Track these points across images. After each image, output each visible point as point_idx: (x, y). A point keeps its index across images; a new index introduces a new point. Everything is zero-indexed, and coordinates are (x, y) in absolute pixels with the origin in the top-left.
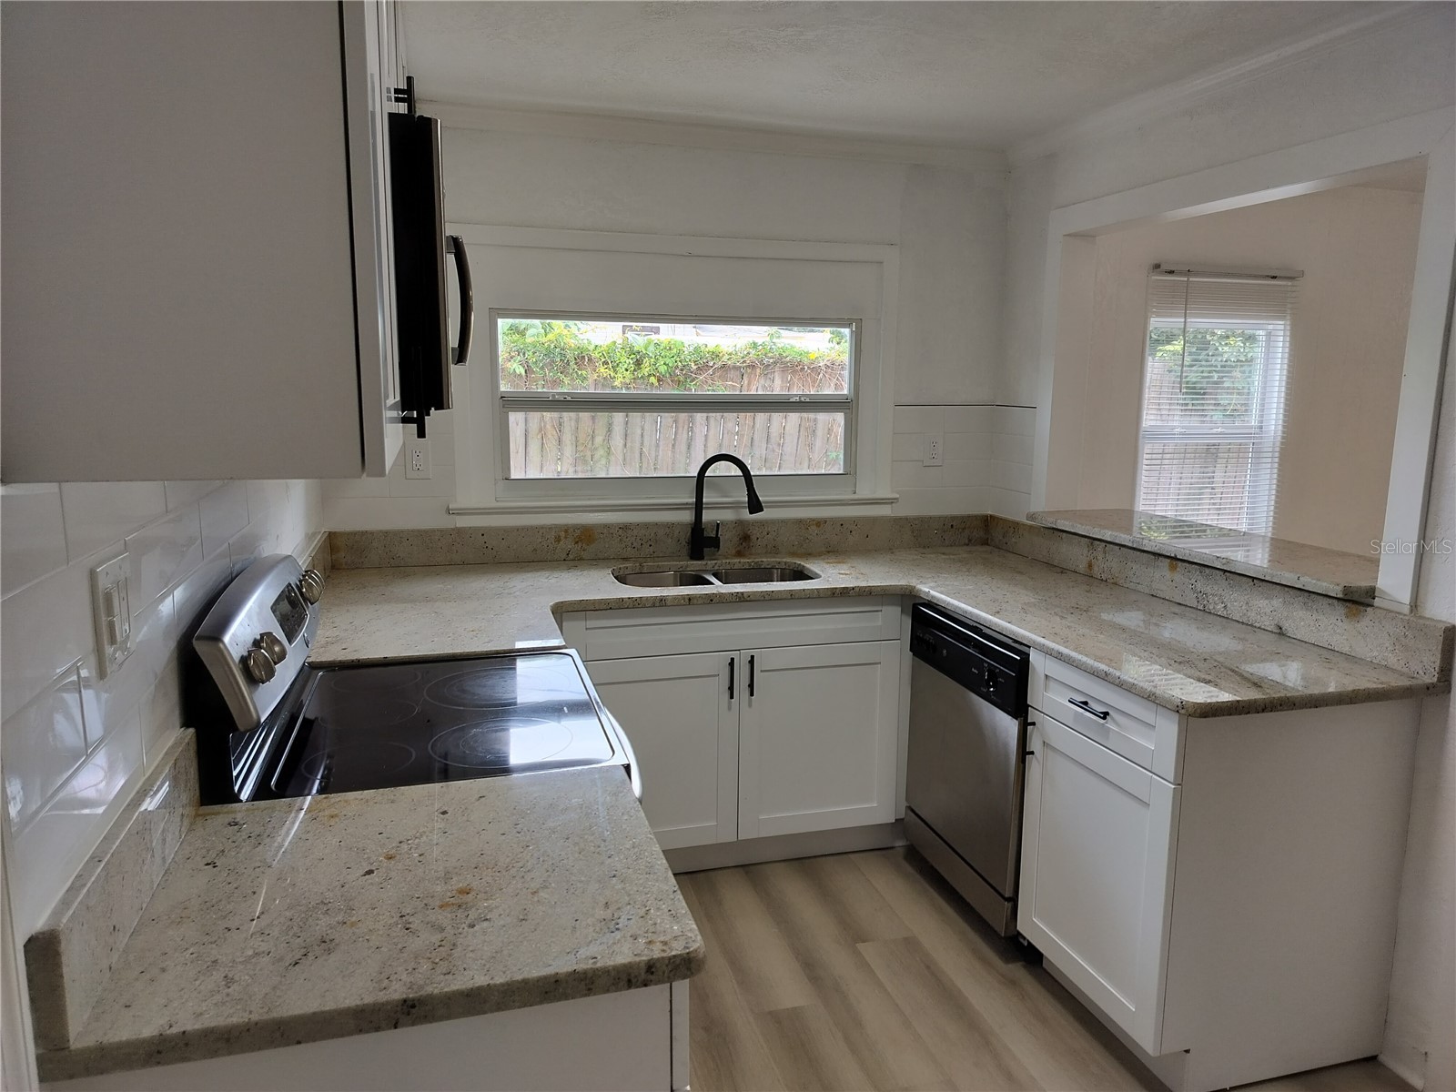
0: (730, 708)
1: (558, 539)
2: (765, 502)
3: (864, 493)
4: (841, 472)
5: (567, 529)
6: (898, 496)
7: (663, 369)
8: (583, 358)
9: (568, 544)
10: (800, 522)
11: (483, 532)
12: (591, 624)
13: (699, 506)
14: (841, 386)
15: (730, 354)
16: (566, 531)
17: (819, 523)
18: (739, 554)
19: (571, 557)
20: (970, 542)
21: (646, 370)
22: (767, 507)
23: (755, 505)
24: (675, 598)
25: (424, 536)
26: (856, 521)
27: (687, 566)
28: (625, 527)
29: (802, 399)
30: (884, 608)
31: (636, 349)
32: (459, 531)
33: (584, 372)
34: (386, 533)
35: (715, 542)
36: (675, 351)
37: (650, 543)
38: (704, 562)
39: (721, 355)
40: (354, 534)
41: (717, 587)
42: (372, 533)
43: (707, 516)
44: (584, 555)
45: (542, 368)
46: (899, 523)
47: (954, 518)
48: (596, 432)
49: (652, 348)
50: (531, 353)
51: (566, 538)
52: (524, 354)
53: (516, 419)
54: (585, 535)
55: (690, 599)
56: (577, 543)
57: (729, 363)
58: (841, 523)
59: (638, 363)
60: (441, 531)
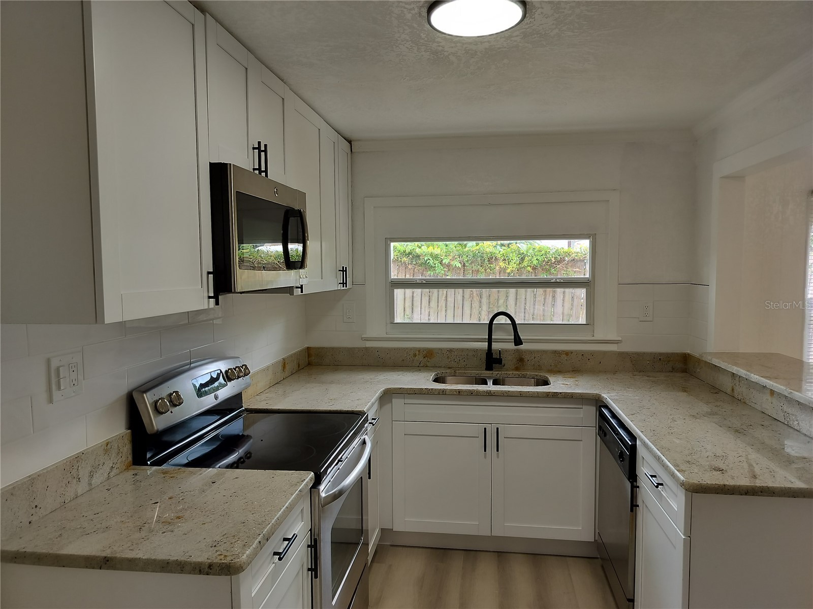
0: (485, 457)
1: (415, 355)
2: (523, 339)
3: (599, 336)
4: (585, 323)
5: (419, 350)
6: (620, 339)
7: (535, 262)
8: (492, 259)
9: (419, 358)
10: (555, 352)
11: (378, 350)
12: (407, 401)
13: (490, 341)
14: (585, 273)
15: (577, 253)
16: (419, 351)
17: (567, 353)
18: (517, 369)
19: (422, 365)
20: (673, 370)
21: (525, 264)
22: (525, 342)
23: (518, 341)
24: (451, 390)
25: (351, 351)
26: (592, 353)
27: (481, 374)
28: (451, 350)
29: (558, 280)
30: (584, 407)
31: (521, 252)
32: (367, 349)
33: (492, 265)
34: (333, 348)
35: (499, 361)
36: (543, 252)
37: (464, 360)
38: (491, 372)
39: (571, 254)
40: (319, 348)
41: (490, 387)
42: (327, 348)
43: (495, 346)
44: (429, 364)
45: (471, 263)
46: (622, 355)
47: (661, 354)
48: (500, 297)
49: (531, 251)
50: (465, 256)
51: (419, 354)
52: (462, 257)
53: (399, 293)
54: (429, 354)
55: (459, 392)
56: (425, 357)
57: (576, 258)
58: (583, 354)
59: (523, 259)
60: (358, 348)
